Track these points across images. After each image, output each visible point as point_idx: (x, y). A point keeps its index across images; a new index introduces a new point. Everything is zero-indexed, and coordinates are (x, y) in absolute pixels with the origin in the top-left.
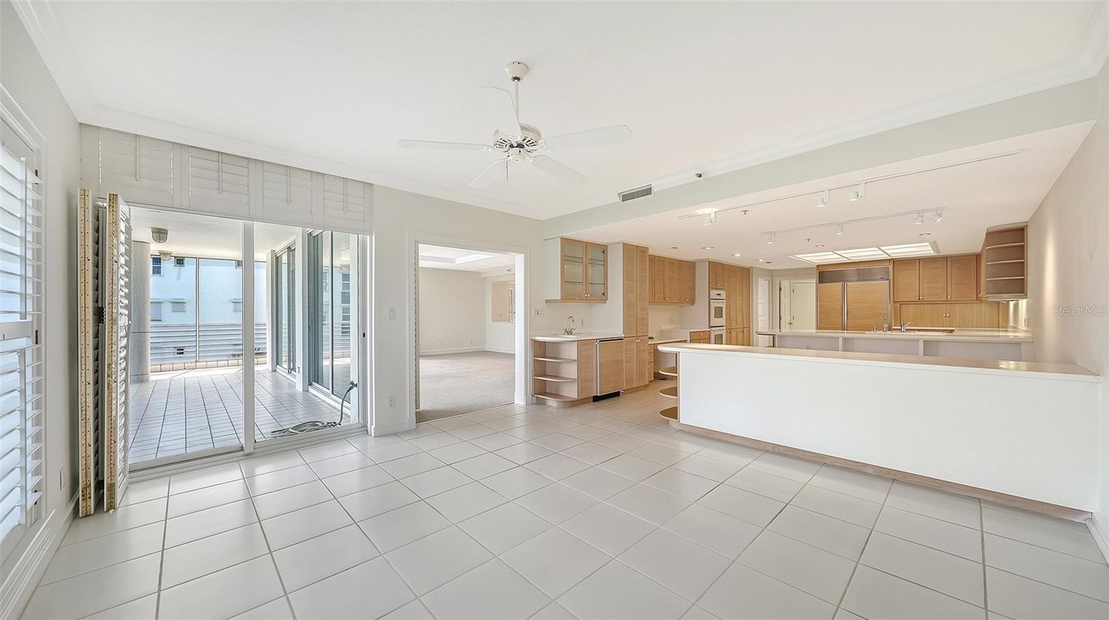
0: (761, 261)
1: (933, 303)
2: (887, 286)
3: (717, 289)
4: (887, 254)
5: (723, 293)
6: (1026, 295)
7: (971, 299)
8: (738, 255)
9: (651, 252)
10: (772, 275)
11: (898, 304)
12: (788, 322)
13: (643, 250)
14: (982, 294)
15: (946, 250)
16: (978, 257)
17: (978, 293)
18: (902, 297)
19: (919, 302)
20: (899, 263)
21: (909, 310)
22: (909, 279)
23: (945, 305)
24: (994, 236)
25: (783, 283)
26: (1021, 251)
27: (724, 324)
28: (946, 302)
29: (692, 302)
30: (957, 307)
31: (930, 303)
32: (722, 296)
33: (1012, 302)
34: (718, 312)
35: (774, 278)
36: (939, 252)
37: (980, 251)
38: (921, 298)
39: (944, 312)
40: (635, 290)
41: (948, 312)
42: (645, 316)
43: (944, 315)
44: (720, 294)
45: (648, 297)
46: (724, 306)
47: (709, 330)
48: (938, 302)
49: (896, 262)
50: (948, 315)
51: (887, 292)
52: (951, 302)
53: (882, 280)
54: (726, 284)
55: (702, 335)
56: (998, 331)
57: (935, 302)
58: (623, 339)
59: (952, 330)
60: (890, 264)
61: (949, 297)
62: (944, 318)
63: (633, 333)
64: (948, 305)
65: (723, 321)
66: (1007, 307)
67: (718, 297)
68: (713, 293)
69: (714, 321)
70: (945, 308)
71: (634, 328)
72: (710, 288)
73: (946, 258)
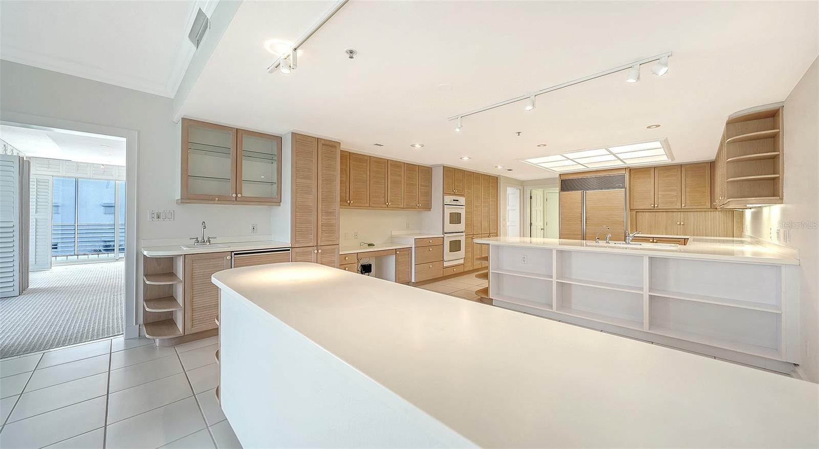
0: (499, 167)
1: (667, 211)
2: (623, 193)
3: (454, 194)
4: (621, 160)
5: (462, 200)
6: (782, 199)
7: (705, 207)
8: (465, 158)
9: (343, 147)
10: (522, 185)
11: (635, 212)
12: (539, 228)
13: (330, 146)
14: (719, 200)
15: (679, 160)
16: (712, 165)
17: (712, 199)
18: (638, 205)
19: (654, 210)
20: (635, 171)
21: (645, 218)
22: (645, 187)
23: (679, 213)
24: (737, 123)
25: (534, 193)
26: (774, 140)
27: (463, 229)
28: (679, 211)
29: (428, 207)
30: (692, 216)
31: (665, 210)
32: (460, 202)
33: (753, 210)
34: (455, 219)
35: (525, 187)
36: (673, 159)
37: (714, 159)
38: (656, 206)
39: (679, 220)
40: (314, 190)
41: (682, 220)
42: (333, 222)
43: (678, 223)
44: (458, 201)
45: (338, 199)
46: (463, 212)
47: (443, 236)
48: (671, 210)
49: (632, 170)
50: (682, 223)
51: (623, 200)
52: (685, 210)
53: (619, 187)
54: (466, 190)
55: (431, 241)
56: (733, 241)
57: (670, 210)
58: (289, 250)
59: (685, 239)
60: (627, 173)
61: (683, 205)
62: (679, 226)
63: (309, 242)
64: (682, 213)
65: (462, 227)
66: (742, 215)
67: (455, 203)
68: (449, 199)
69: (449, 227)
70: (679, 216)
71: (312, 236)
72: (444, 194)
73: (681, 166)
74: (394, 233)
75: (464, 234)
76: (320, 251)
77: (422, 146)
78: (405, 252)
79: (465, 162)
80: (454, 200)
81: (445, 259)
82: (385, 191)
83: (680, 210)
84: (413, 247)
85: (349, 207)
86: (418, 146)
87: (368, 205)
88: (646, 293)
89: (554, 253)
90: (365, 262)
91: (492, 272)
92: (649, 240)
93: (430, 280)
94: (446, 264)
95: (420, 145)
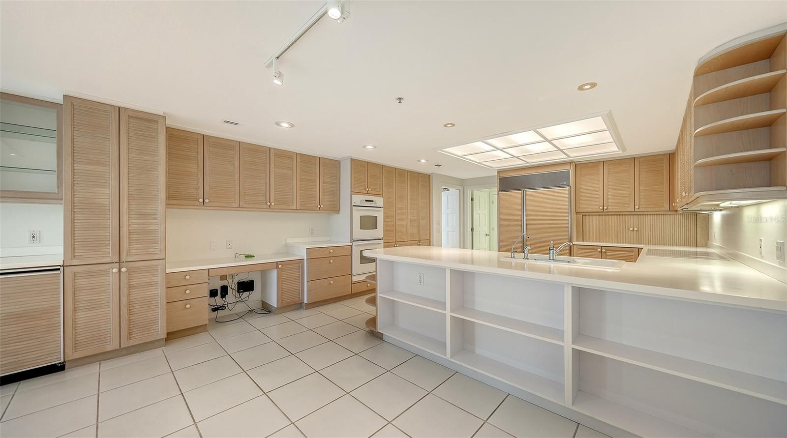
1: (618, 214)
2: (567, 193)
3: (368, 193)
4: (562, 152)
5: (379, 201)
7: (663, 209)
8: (370, 147)
9: (169, 123)
10: (462, 184)
11: (581, 215)
15: (631, 152)
16: (671, 157)
17: (671, 199)
18: (585, 207)
19: (603, 213)
20: (582, 167)
21: (593, 223)
22: (592, 185)
23: (632, 216)
24: (710, 74)
26: (771, 96)
27: (381, 236)
29: (335, 208)
30: (647, 220)
31: (615, 213)
32: (376, 203)
33: (723, 212)
34: (369, 223)
35: (465, 187)
36: (624, 149)
37: (674, 148)
38: (605, 208)
39: (632, 225)
40: (114, 182)
41: (635, 226)
42: (152, 227)
43: (631, 229)
44: (373, 201)
45: (162, 195)
46: (380, 216)
47: (351, 244)
48: (624, 213)
49: (579, 166)
50: (636, 229)
51: (567, 201)
52: (639, 213)
53: (564, 186)
54: (385, 190)
55: (331, 251)
56: (696, 253)
57: (622, 213)
58: (59, 269)
59: (639, 248)
60: (572, 168)
61: (636, 207)
62: (632, 233)
63: (103, 258)
64: (635, 217)
65: (379, 232)
66: (707, 219)
67: (368, 204)
68: (358, 199)
69: (359, 233)
70: (632, 221)
71: (109, 249)
72: (352, 192)
73: (634, 159)
74: (289, 241)
75: (382, 241)
76: (123, 270)
77: (292, 126)
78: (293, 266)
79: (369, 152)
80: (366, 201)
81: (354, 273)
82: (266, 187)
83: (633, 213)
84: (305, 258)
85: (203, 208)
86: (285, 125)
87: (236, 205)
88: (568, 346)
89: (448, 273)
90: (245, 278)
91: (379, 296)
92: (597, 249)
93: (335, 298)
94: (355, 279)
95: (289, 123)
